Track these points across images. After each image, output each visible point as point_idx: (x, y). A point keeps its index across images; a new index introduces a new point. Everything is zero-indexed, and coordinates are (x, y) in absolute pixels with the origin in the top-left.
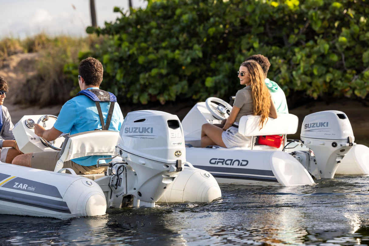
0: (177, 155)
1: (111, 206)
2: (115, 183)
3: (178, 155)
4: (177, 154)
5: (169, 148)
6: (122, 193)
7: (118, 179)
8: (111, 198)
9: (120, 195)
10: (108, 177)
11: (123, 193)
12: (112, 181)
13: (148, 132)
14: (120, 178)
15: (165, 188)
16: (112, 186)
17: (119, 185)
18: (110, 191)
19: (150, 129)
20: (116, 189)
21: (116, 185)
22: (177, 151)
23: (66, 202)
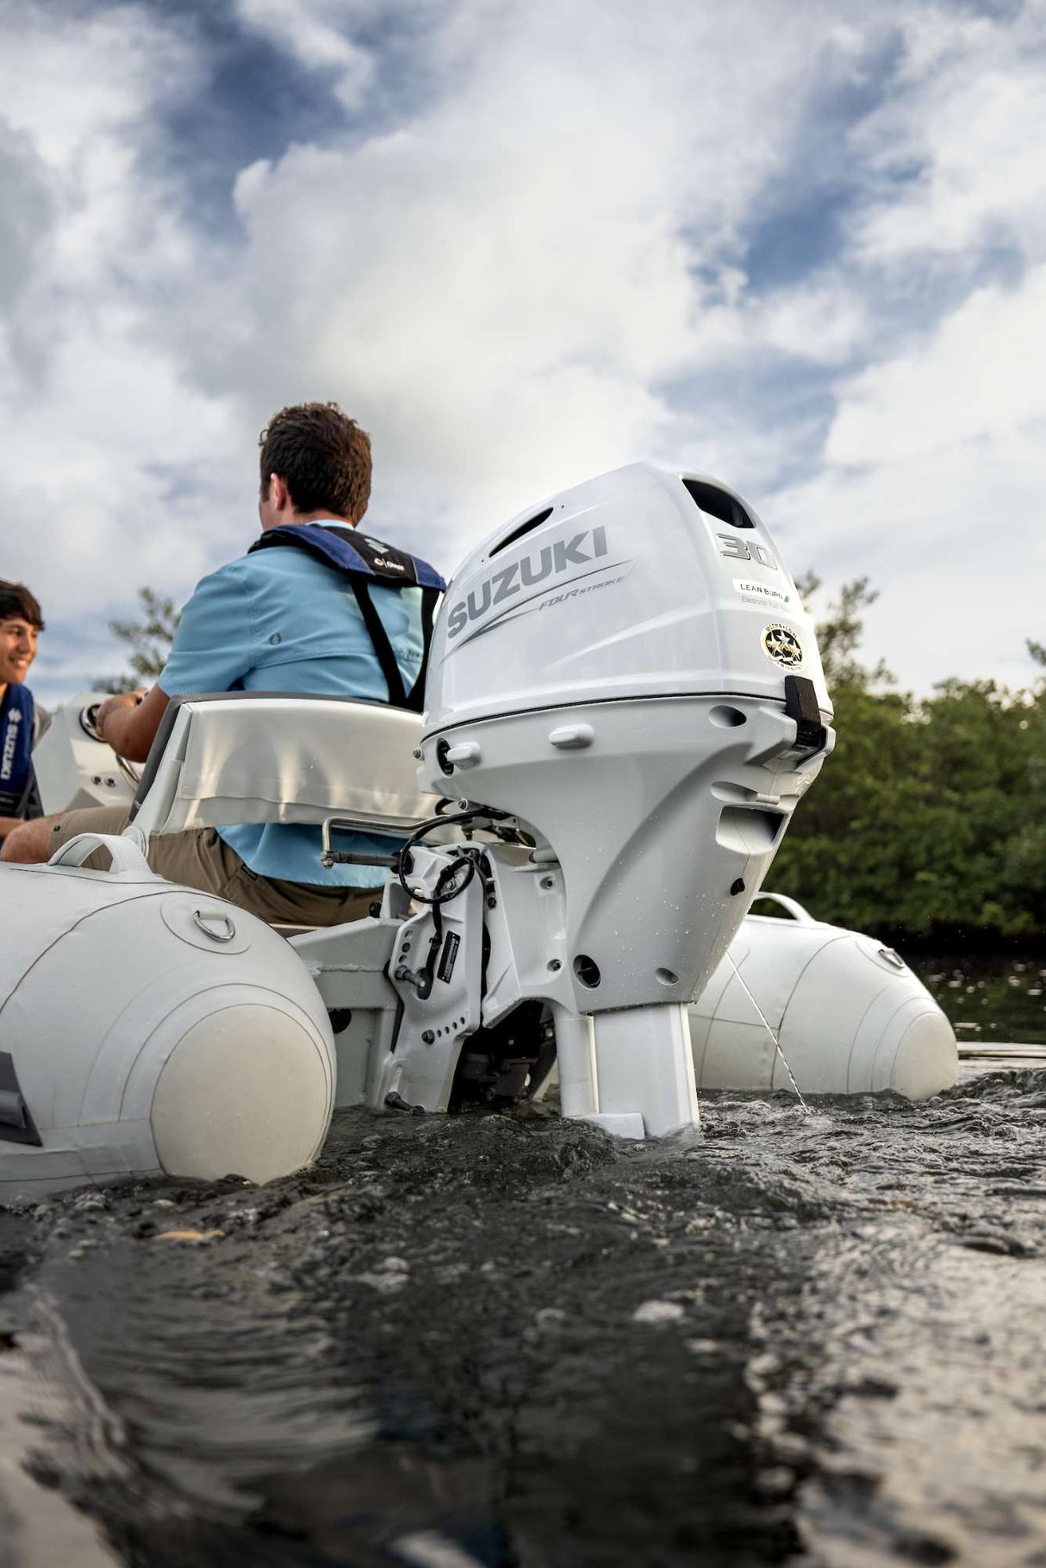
0: (778, 652)
1: (390, 1095)
2: (419, 960)
3: (787, 653)
4: (776, 645)
6: (459, 1023)
7: (436, 941)
8: (393, 1049)
9: (444, 1032)
10: (382, 927)
11: (463, 1020)
12: (406, 947)
13: (579, 558)
14: (450, 934)
16: (404, 976)
17: (440, 975)
18: (390, 1006)
20: (425, 994)
21: (427, 973)
22: (779, 633)
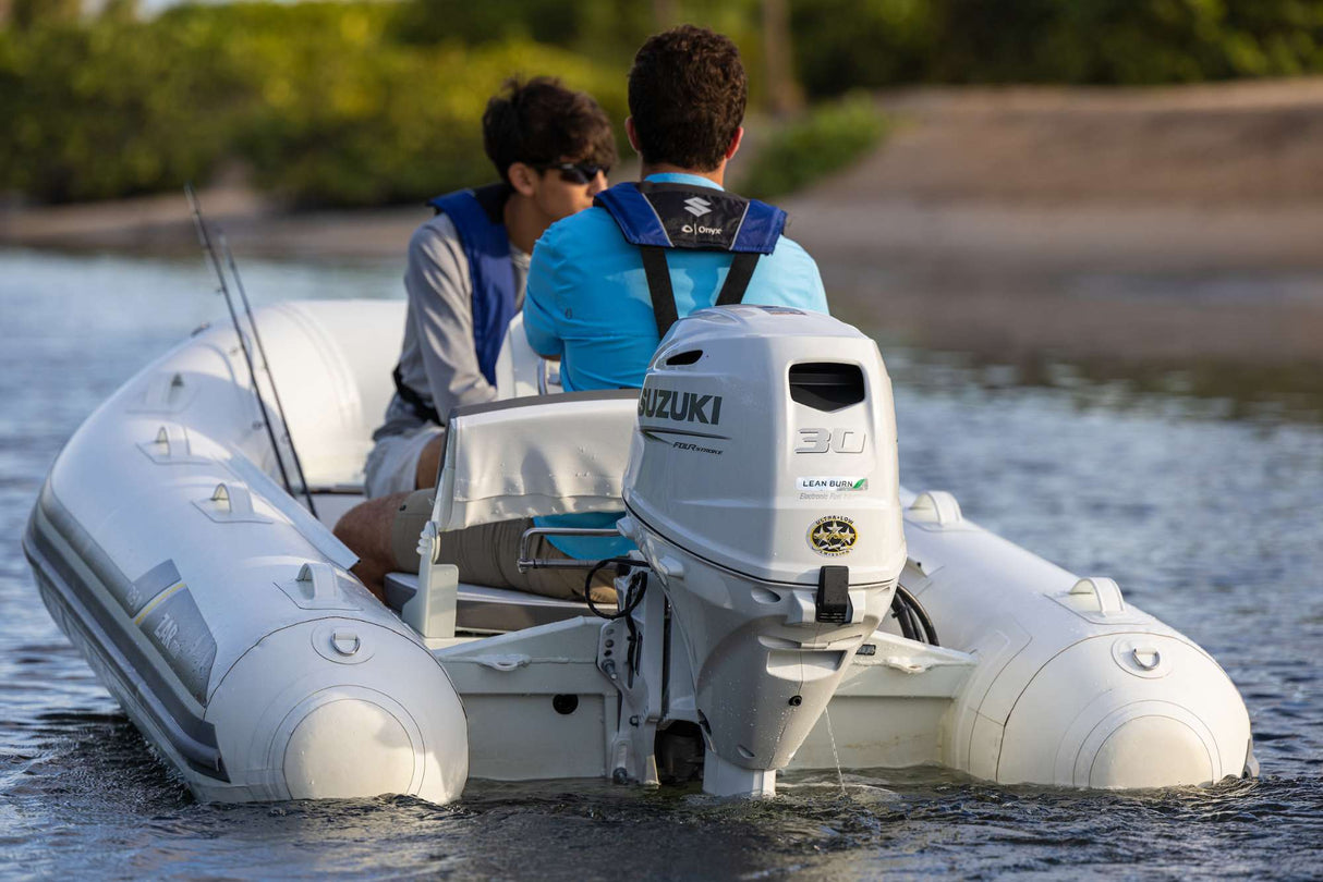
0: (824, 543)
1: (617, 770)
3: (834, 541)
4: (823, 536)
5: (781, 503)
7: (632, 639)
8: (618, 730)
10: (586, 625)
11: (647, 708)
12: (610, 644)
13: (703, 419)
14: (639, 634)
15: (796, 701)
16: (607, 668)
17: (636, 669)
19: (711, 403)
20: (630, 684)
21: (630, 665)
22: (830, 524)
23: (213, 726)
